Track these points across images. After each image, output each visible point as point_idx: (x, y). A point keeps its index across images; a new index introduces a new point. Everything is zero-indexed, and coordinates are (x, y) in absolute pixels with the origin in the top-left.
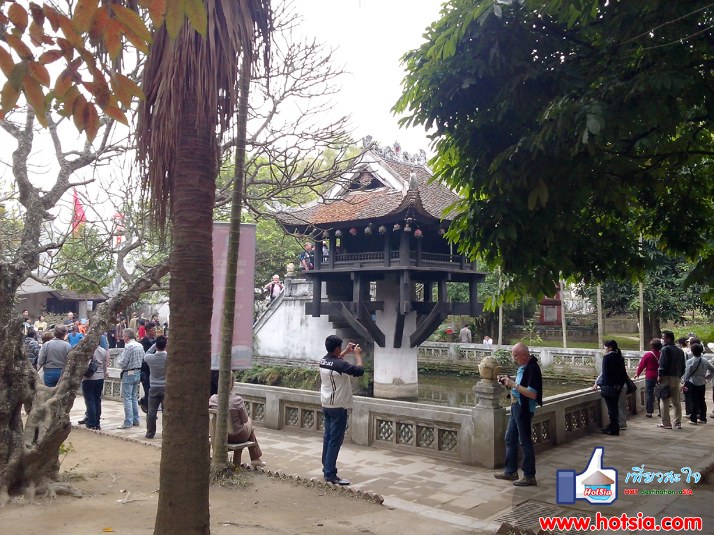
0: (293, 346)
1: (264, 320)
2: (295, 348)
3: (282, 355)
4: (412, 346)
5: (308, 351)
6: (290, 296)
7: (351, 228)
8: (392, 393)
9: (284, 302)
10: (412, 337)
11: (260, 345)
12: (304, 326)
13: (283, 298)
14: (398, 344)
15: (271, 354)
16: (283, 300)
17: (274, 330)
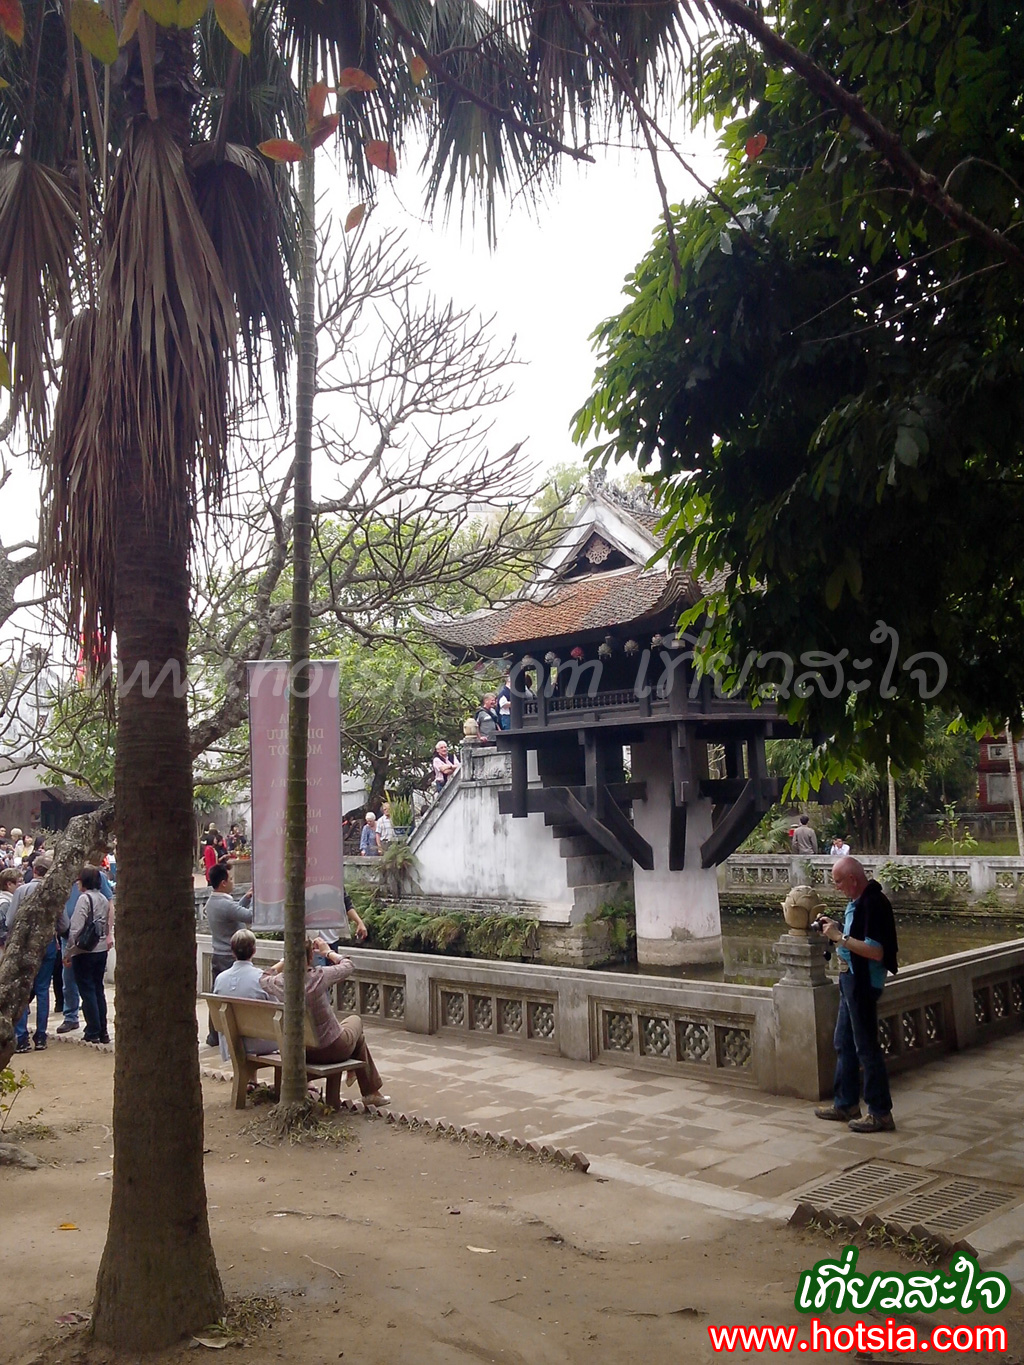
0: (483, 874)
1: (428, 826)
2: (487, 876)
3: (464, 891)
4: (707, 865)
5: (510, 881)
6: (473, 780)
7: (573, 647)
8: (672, 958)
9: (463, 791)
10: (703, 849)
11: (423, 873)
12: (500, 835)
13: (460, 783)
14: (677, 862)
15: (444, 890)
16: (460, 788)
17: (447, 846)
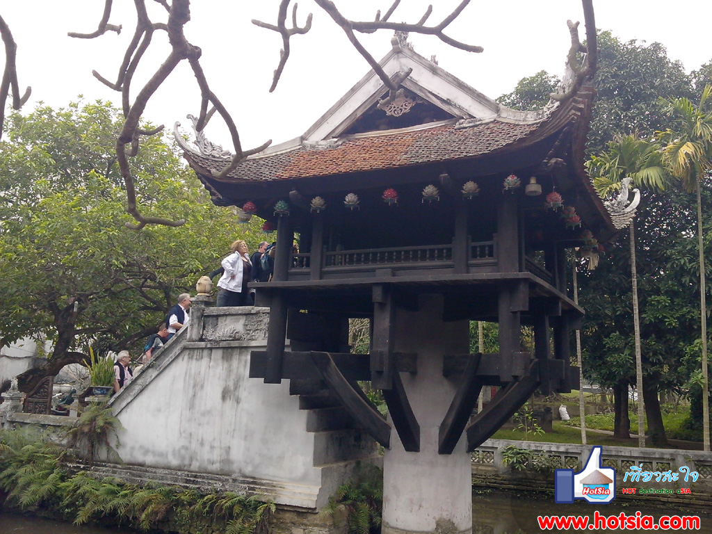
0: (202, 444)
1: (137, 388)
2: (207, 448)
3: (174, 462)
4: (471, 448)
5: (237, 455)
6: (201, 340)
9: (187, 352)
11: (123, 439)
12: (229, 403)
13: (184, 343)
15: (149, 460)
16: (185, 349)
17: (159, 410)
